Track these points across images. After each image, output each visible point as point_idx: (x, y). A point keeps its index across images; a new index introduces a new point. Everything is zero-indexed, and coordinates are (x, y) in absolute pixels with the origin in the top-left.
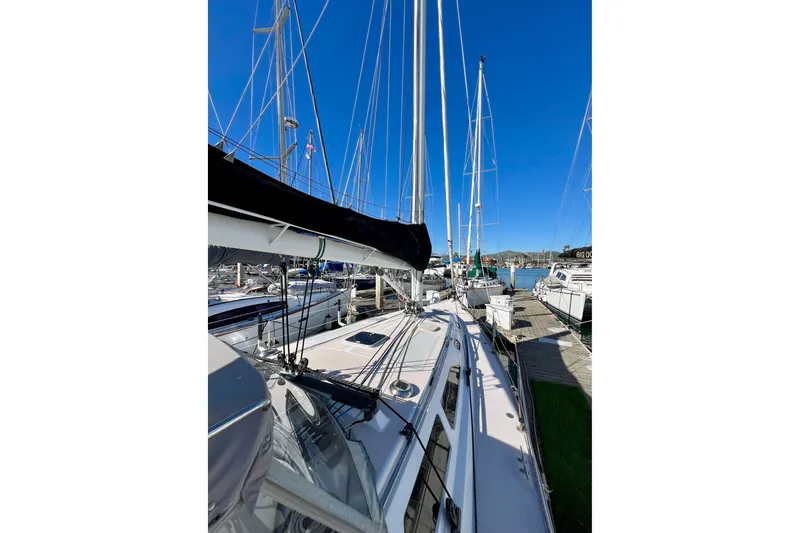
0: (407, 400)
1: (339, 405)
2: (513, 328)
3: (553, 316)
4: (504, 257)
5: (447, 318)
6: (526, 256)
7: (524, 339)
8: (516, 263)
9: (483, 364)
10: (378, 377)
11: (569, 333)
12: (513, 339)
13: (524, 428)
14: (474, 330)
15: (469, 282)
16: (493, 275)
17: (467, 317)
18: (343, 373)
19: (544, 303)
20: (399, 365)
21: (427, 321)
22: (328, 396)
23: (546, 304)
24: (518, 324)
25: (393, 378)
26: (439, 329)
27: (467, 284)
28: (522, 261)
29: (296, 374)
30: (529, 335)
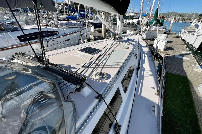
0: (103, 81)
1: (66, 82)
2: (165, 50)
3: (185, 46)
4: (169, 15)
5: (134, 43)
6: (181, 15)
7: (168, 55)
8: (175, 18)
9: (146, 65)
10: (91, 70)
11: (190, 54)
12: (163, 55)
13: (158, 94)
14: (146, 50)
15: (149, 27)
16: (162, 24)
17: (143, 44)
18: (72, 66)
19: (182, 39)
20: (103, 64)
21: (123, 44)
22: (61, 78)
23: (183, 40)
24: (168, 48)
25: (98, 70)
26: (128, 48)
27: (147, 28)
28: (178, 18)
29: (45, 66)
30: (171, 53)
